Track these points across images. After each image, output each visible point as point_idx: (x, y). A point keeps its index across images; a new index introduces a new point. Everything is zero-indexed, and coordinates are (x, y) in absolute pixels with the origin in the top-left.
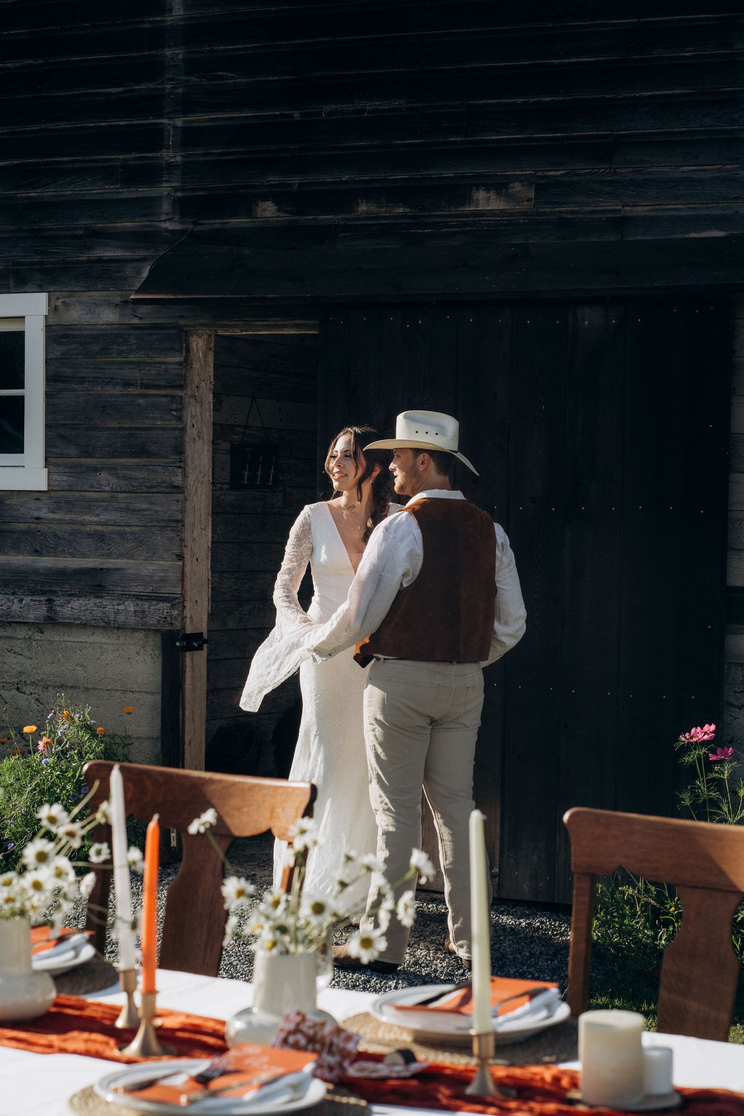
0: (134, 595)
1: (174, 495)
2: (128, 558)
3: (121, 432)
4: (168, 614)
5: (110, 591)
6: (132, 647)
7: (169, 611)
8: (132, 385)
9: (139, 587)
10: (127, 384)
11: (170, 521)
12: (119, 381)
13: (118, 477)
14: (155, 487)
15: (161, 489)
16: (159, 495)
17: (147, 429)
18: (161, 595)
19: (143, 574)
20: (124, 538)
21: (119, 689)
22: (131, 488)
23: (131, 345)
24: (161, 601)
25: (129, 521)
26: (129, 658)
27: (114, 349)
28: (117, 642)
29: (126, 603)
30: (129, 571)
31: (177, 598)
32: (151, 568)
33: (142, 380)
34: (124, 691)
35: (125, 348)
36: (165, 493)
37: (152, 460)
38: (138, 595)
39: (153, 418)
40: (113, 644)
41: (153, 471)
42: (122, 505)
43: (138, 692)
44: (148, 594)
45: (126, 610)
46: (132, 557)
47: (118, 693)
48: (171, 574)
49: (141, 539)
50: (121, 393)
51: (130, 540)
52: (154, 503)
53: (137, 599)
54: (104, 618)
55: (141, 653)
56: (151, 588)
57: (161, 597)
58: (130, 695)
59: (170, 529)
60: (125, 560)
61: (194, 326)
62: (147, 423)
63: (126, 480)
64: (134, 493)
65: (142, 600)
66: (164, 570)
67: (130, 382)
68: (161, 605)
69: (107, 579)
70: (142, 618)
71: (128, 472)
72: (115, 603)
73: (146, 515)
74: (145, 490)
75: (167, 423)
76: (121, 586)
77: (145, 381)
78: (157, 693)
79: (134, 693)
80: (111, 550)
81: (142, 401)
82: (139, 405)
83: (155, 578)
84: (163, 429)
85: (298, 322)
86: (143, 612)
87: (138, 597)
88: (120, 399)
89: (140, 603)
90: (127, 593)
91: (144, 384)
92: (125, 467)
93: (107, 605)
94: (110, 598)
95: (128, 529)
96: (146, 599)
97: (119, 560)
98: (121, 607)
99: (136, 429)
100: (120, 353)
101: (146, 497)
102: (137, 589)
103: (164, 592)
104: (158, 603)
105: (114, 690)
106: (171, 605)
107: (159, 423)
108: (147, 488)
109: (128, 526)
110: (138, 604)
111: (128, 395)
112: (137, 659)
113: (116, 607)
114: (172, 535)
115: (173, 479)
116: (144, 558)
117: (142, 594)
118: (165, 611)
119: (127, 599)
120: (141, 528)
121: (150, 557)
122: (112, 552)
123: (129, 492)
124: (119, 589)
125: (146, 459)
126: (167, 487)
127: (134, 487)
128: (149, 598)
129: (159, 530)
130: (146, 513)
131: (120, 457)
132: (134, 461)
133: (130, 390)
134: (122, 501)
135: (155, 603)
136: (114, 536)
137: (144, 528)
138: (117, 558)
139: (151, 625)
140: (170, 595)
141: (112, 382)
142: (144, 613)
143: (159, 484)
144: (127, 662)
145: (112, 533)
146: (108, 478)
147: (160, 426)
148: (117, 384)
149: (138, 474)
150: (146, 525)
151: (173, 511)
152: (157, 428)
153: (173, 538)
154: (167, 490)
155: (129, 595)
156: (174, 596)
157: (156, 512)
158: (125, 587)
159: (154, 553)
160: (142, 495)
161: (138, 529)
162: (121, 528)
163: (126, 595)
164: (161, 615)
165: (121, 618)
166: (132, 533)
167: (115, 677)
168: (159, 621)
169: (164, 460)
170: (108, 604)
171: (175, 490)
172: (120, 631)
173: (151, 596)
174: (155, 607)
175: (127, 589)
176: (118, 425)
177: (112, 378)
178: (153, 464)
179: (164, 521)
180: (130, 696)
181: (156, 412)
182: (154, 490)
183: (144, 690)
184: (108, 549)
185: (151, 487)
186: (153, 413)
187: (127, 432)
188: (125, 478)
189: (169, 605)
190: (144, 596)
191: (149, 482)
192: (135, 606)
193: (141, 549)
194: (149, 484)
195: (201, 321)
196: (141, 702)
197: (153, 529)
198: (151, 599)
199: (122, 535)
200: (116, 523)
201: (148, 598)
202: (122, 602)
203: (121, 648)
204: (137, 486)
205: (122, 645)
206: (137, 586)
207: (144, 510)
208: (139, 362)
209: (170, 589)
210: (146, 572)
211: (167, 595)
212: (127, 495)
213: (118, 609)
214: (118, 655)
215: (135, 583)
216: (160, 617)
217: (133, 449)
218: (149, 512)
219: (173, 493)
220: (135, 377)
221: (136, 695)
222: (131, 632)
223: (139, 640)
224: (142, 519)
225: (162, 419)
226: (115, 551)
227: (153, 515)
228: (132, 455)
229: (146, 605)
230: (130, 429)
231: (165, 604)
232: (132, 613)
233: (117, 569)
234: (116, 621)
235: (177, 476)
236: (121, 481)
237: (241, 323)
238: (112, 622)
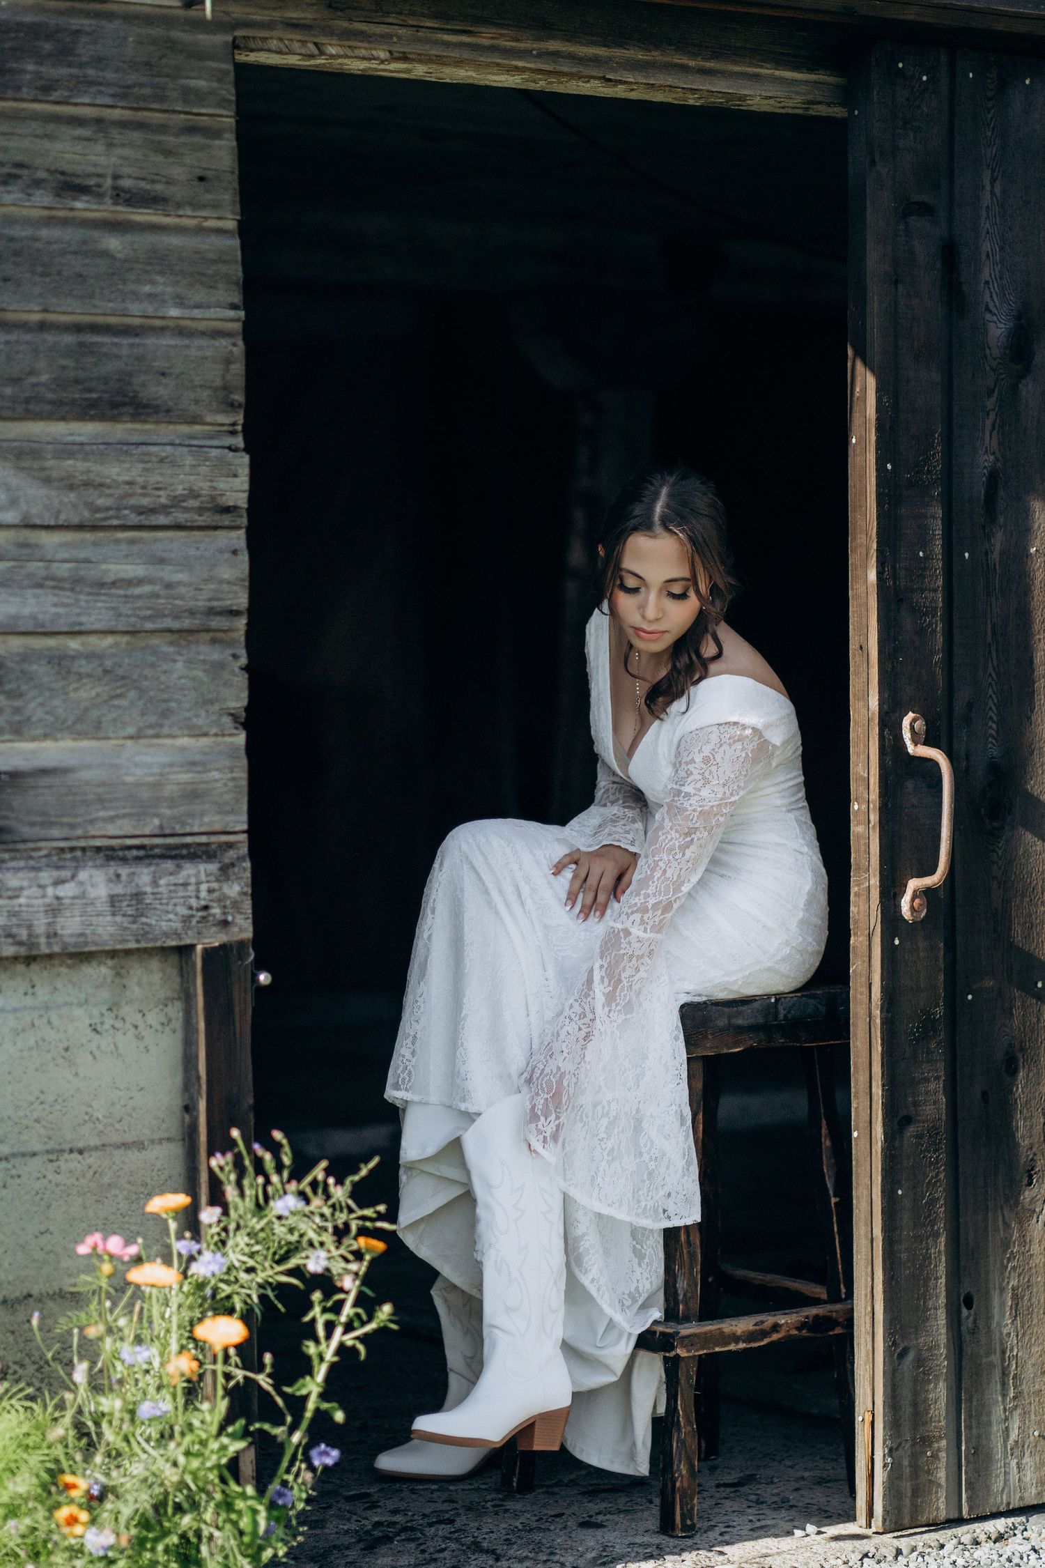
0: (99, 849)
1: (218, 533)
2: (81, 735)
3: (50, 338)
4: (216, 895)
5: (24, 841)
6: (79, 1012)
7: (215, 885)
8: (82, 190)
9: (119, 822)
10: (71, 186)
11: (211, 612)
12: (41, 174)
13: (47, 481)
14: (164, 509)
15: (181, 517)
16: (170, 534)
17: (127, 331)
18: (189, 840)
19: (129, 779)
20: (69, 672)
21: (38, 1147)
22: (86, 514)
23: (81, 66)
24: (183, 857)
25: (83, 619)
26: (67, 1049)
27: (25, 71)
28: (29, 1001)
29: (83, 875)
30: (85, 775)
31: (230, 845)
32: (148, 759)
33: (116, 177)
34: (54, 1154)
35: (64, 71)
36: (192, 528)
37: (148, 426)
38: (112, 849)
39: (152, 297)
40: (15, 1010)
41: (162, 461)
42: (62, 570)
43: (96, 1148)
44: (146, 841)
45: (83, 895)
46: (97, 731)
47: (35, 1164)
48: (216, 775)
49: (120, 672)
50: (45, 213)
51: (89, 675)
52: (162, 561)
53: (109, 858)
54: (15, 930)
55: (107, 1026)
56: (156, 822)
57: (187, 846)
58: (73, 1163)
59: (207, 636)
60: (67, 744)
61: (269, 26)
62: (136, 311)
63: (71, 487)
64: (94, 528)
65: (124, 860)
66: (194, 764)
67: (78, 181)
68: (190, 871)
69: (15, 803)
70: (135, 919)
71: (81, 465)
72: (46, 876)
73: (139, 597)
74: (134, 519)
75: (197, 313)
76: (61, 824)
77: (126, 183)
78: (152, 1142)
79: (86, 1154)
80: (27, 712)
81: (114, 243)
82: (105, 254)
83: (168, 790)
84: (181, 332)
85: (553, 45)
86: (138, 896)
87: (110, 854)
88: (44, 233)
89: (124, 871)
90: (82, 843)
91: (123, 190)
92: (67, 450)
93: (21, 889)
94: (22, 864)
95: (74, 644)
96: (138, 859)
97: (48, 744)
98: (67, 890)
99: (94, 328)
100: (47, 88)
101: (132, 542)
102: (112, 830)
103: (196, 829)
104: (179, 867)
105: (23, 1155)
106: (221, 869)
107: (174, 312)
108: (141, 514)
109: (80, 633)
110: (118, 876)
111: (64, 222)
112: (93, 1046)
113: (50, 891)
114: (215, 654)
115: (223, 484)
116: (131, 730)
117: (129, 842)
118: (204, 887)
119: (78, 865)
120: (118, 638)
121: (151, 726)
122: (29, 719)
123: (80, 527)
124: (56, 832)
125: (129, 426)
126: (201, 510)
127: (98, 510)
128: (147, 855)
129: (171, 643)
130: (138, 591)
131: (49, 417)
132: (86, 430)
133: (78, 205)
134: (59, 556)
135: (169, 865)
136: (34, 667)
137: (126, 639)
138: (45, 736)
139: (166, 935)
140: (214, 839)
141: (17, 177)
142: (140, 902)
143: (176, 502)
144: (60, 1061)
145: (25, 657)
146: (14, 481)
147: (171, 323)
148: (38, 183)
149: (115, 471)
150: (138, 627)
151: (221, 581)
152: (163, 329)
153: (221, 665)
154: (201, 520)
155: (84, 849)
156: (224, 838)
157: (169, 586)
158: (72, 826)
159: (165, 714)
160: (120, 535)
161: (109, 640)
162: (51, 642)
163: (72, 849)
164: (194, 902)
165: (70, 926)
166: (90, 656)
167: (21, 1113)
168: (186, 920)
169: (185, 429)
170: (25, 883)
171: (226, 520)
172: (34, 967)
173: (153, 847)
174: (172, 879)
175: (79, 832)
176: (36, 317)
177: (20, 165)
178: (154, 439)
179: (192, 613)
180: (72, 1165)
181: (159, 279)
182: (162, 520)
183: (115, 1138)
184: (17, 710)
185: (152, 511)
186: (153, 283)
187: (69, 339)
188: (70, 485)
189: (213, 867)
190: (130, 848)
191: (145, 495)
192: (110, 881)
193: (124, 703)
194: (145, 501)
195: (293, 14)
196: (106, 1180)
197: (155, 641)
198: (154, 857)
199: (60, 661)
200: (43, 625)
201: (142, 853)
202: (66, 874)
203: (45, 1020)
204: (108, 509)
205: (47, 1008)
206: (112, 819)
207: (130, 583)
208: (99, 121)
209: (213, 821)
210: (139, 772)
211: (204, 839)
212: (69, 536)
213: (58, 898)
214: (32, 1042)
215: (104, 808)
216: (191, 908)
217: (90, 391)
218: (147, 589)
219: (216, 528)
220: (95, 165)
221: (92, 1159)
222: (69, 967)
223: (97, 987)
224: (125, 610)
225: (180, 301)
226: (40, 713)
227: (157, 596)
228: (88, 410)
229: (144, 876)
230: (78, 328)
231: (203, 867)
232: (103, 906)
233: (45, 772)
234: (55, 934)
235: (235, 476)
236: (53, 493)
237: (402, 31)
238: (43, 940)
